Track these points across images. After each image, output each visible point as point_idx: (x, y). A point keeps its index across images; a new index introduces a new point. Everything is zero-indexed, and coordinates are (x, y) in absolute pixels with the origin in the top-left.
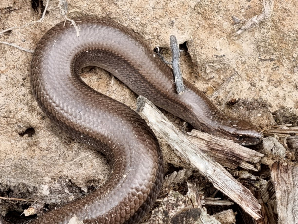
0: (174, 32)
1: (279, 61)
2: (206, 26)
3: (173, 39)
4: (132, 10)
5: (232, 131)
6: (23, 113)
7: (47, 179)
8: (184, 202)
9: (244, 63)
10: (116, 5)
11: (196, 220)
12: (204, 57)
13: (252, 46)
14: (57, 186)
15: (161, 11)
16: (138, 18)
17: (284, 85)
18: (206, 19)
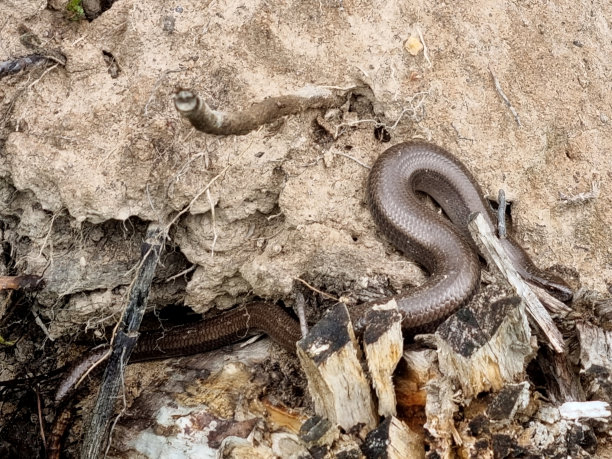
0: (504, 187)
1: (593, 253)
2: (533, 194)
3: (501, 193)
4: (471, 153)
5: (545, 282)
6: (350, 220)
7: (369, 271)
8: (506, 291)
9: (560, 244)
10: (457, 143)
11: (515, 307)
12: (525, 221)
13: (571, 228)
14: (375, 282)
15: (496, 162)
16: (473, 162)
17: (594, 277)
18: (534, 187)
